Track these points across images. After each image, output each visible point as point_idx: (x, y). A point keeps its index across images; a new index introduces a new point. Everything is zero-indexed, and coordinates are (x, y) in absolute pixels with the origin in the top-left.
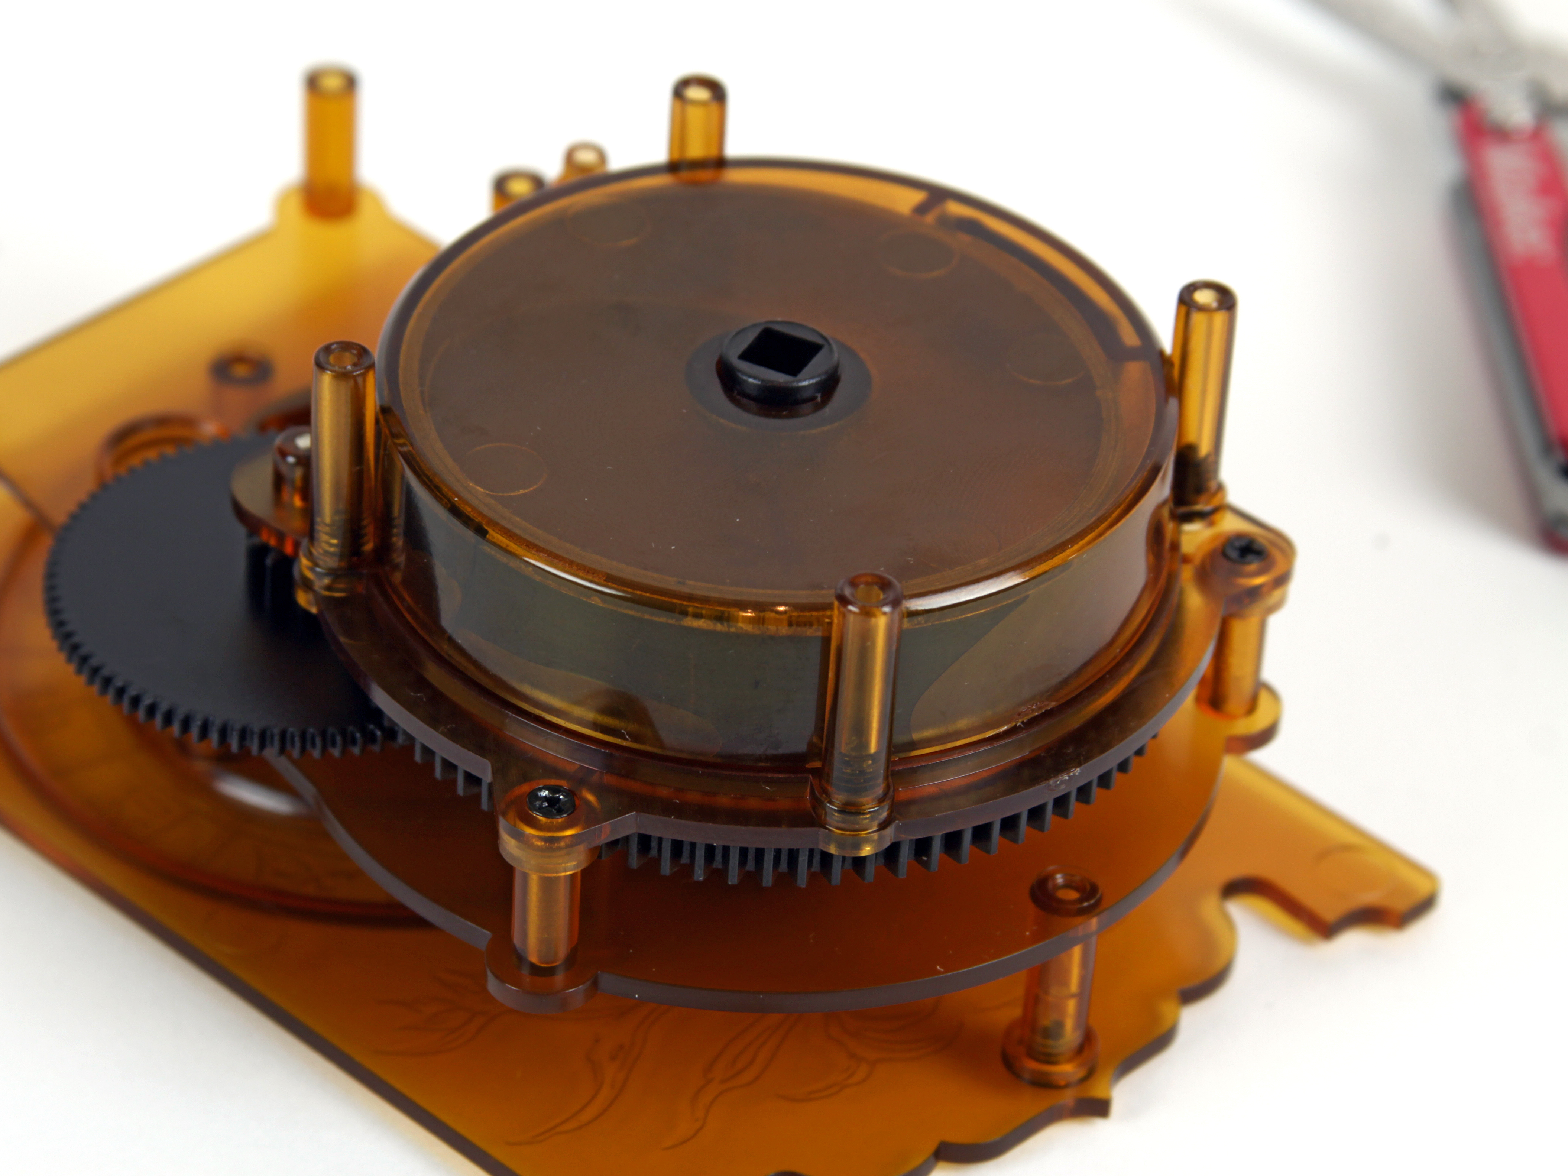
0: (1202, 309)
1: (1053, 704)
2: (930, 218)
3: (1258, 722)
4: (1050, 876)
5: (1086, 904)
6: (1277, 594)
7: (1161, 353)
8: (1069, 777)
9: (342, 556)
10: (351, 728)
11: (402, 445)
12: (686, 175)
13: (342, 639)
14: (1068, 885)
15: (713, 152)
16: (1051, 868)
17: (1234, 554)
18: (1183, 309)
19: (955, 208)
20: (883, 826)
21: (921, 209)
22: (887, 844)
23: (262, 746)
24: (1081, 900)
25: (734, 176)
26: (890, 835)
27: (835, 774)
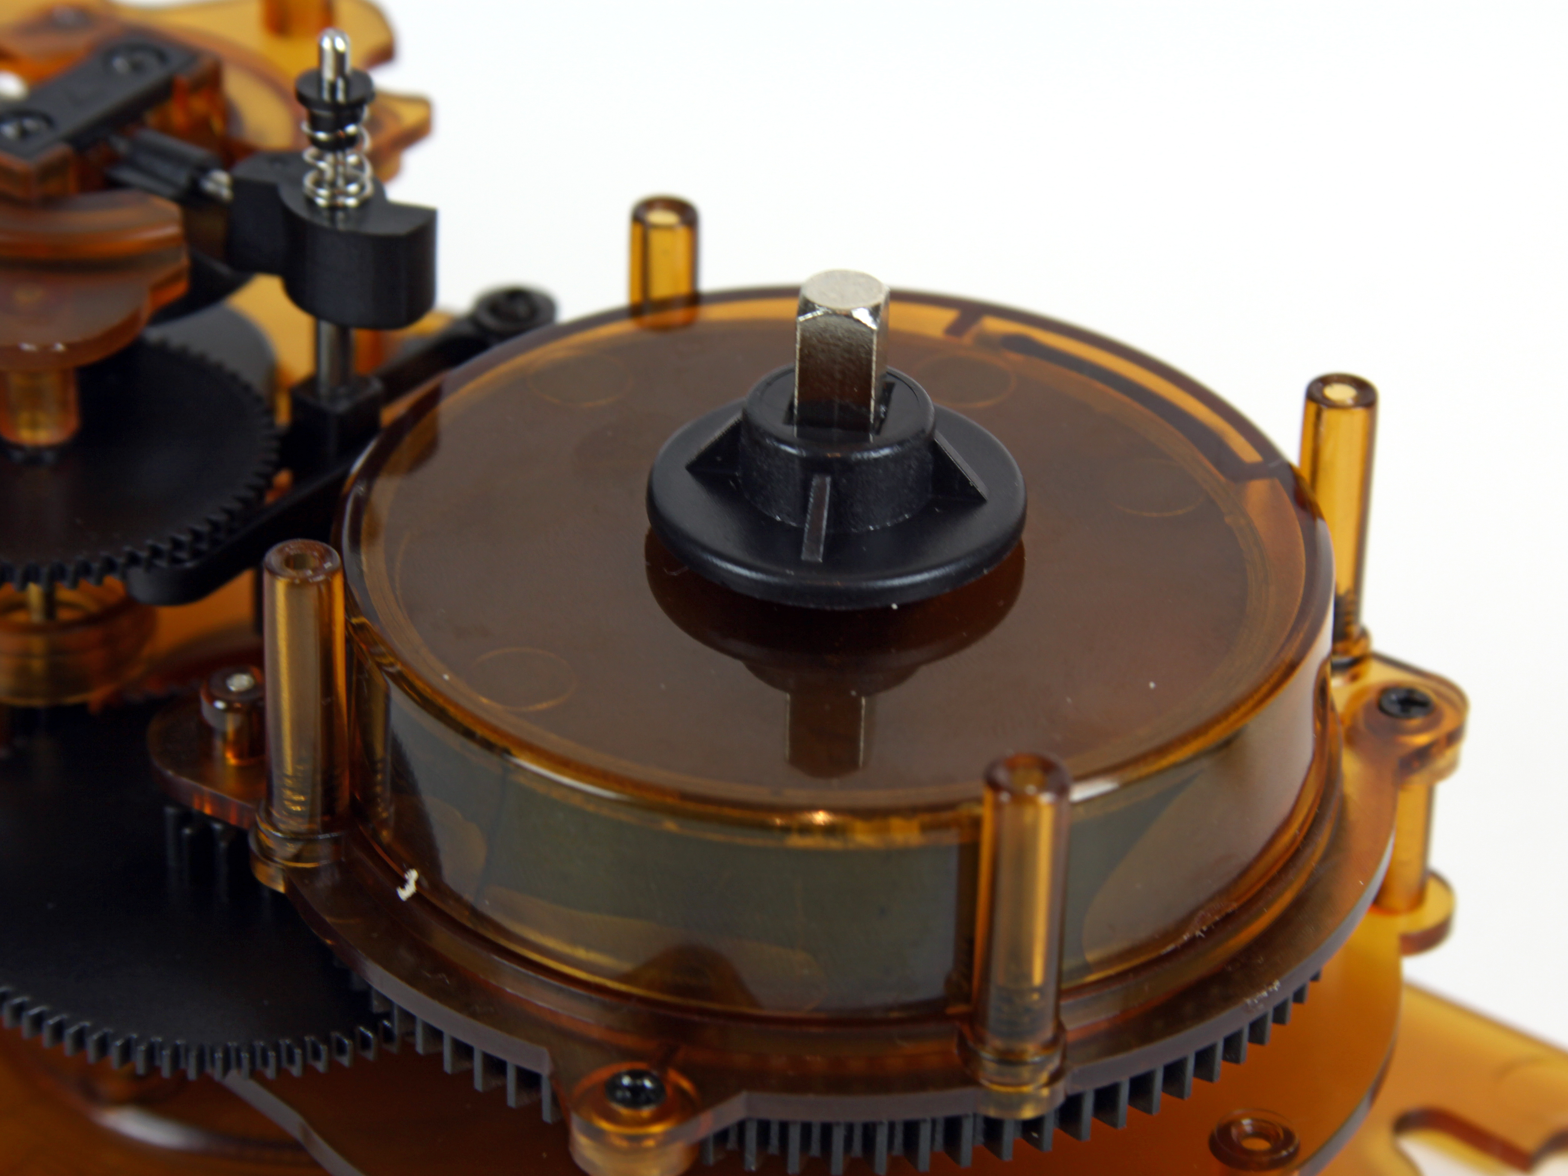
0: (1333, 405)
1: (1235, 905)
2: (967, 339)
3: (1428, 917)
4: (1237, 1122)
5: (1284, 1153)
6: (1449, 753)
7: (1290, 466)
8: (1269, 993)
9: (311, 817)
10: (335, 1034)
11: (392, 665)
12: (650, 319)
13: (328, 919)
14: (1259, 1133)
15: (683, 288)
16: (1237, 1112)
17: (1395, 709)
18: (1313, 407)
19: (993, 325)
20: (1055, 1078)
21: (955, 329)
22: (1060, 1100)
23: (226, 1068)
24: (1275, 1150)
25: (713, 313)
26: (1062, 1089)
27: (992, 1014)
